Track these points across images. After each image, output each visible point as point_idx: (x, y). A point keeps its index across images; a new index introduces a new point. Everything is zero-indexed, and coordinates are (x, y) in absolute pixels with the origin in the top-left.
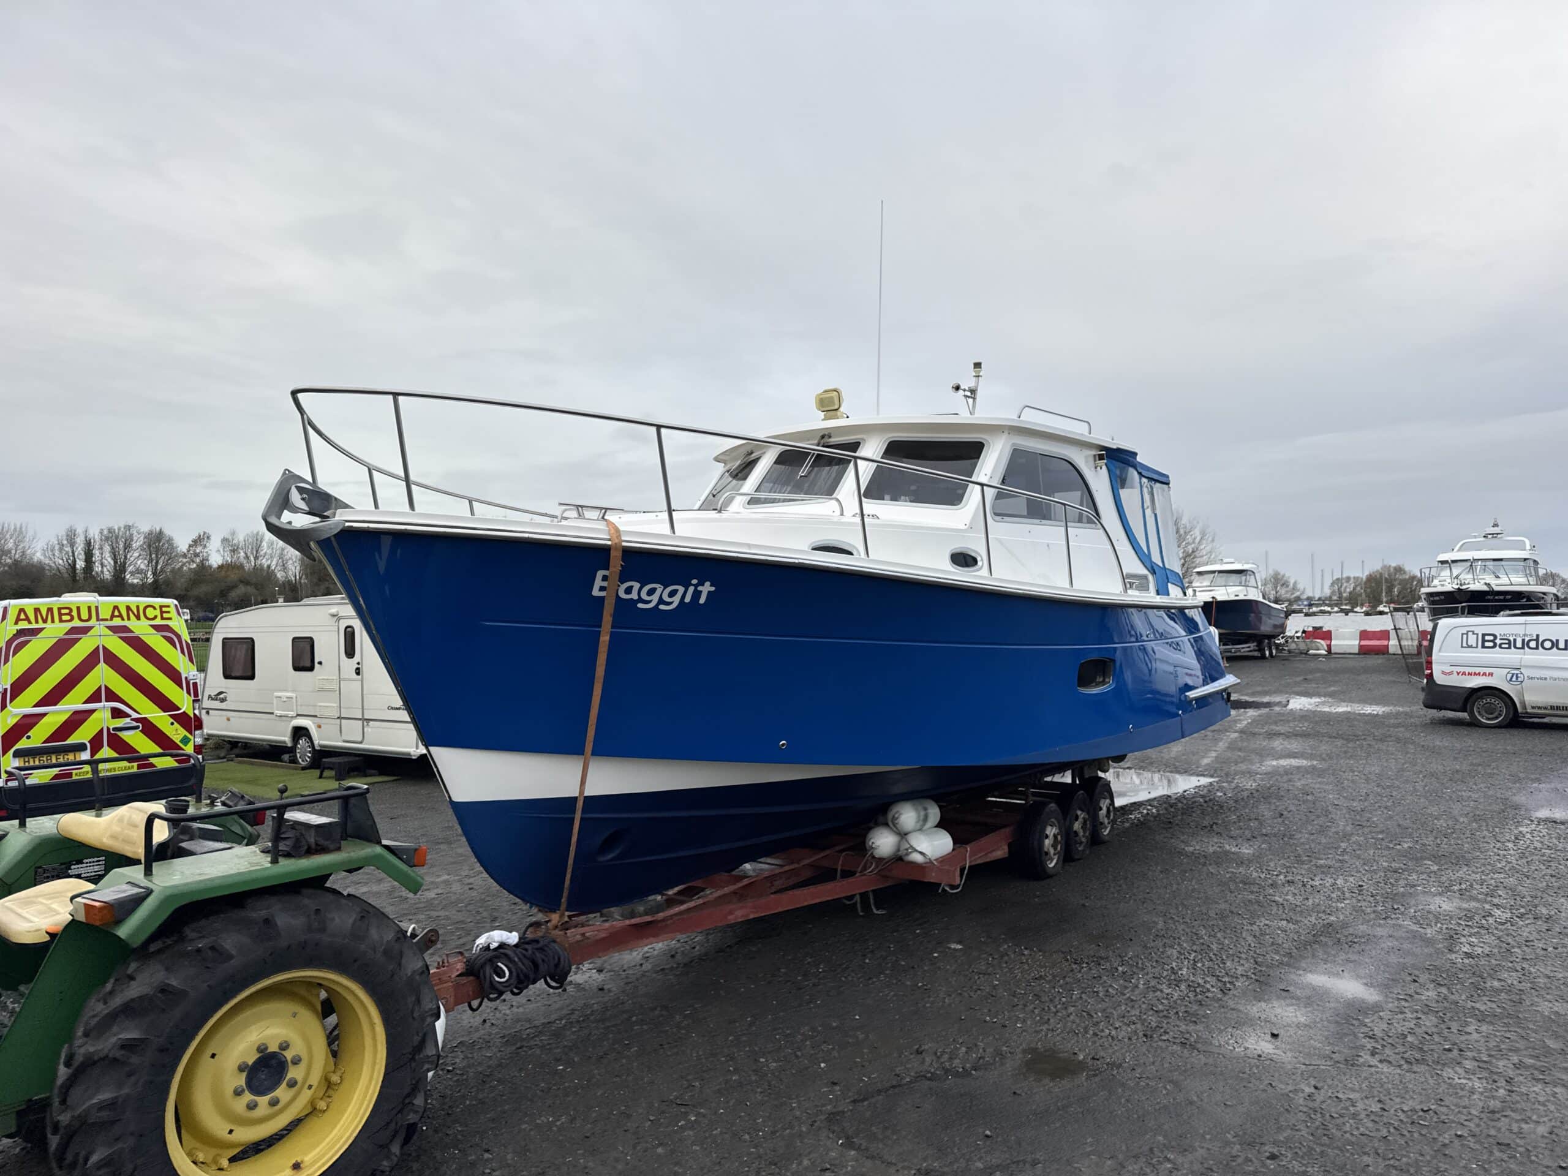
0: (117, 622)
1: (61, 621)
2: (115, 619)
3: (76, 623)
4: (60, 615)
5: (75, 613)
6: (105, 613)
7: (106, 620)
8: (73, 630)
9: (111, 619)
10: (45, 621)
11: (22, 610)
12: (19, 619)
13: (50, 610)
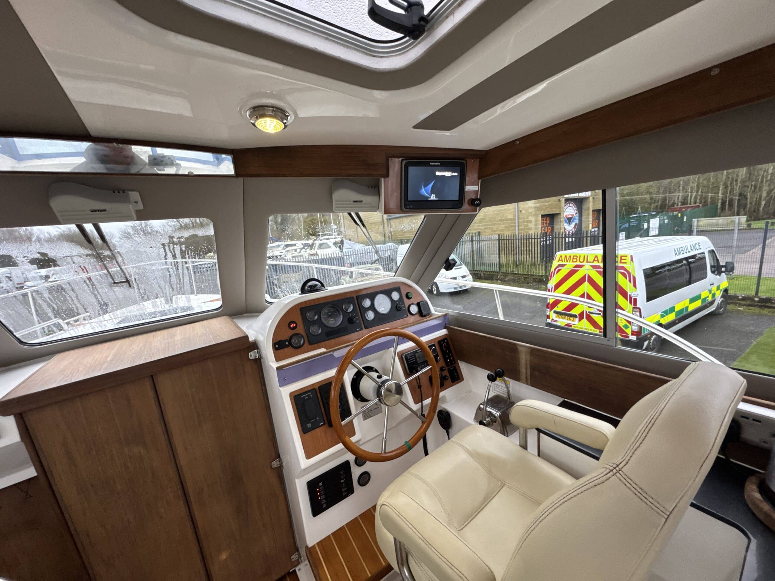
1: (573, 262)
3: (578, 263)
4: (573, 259)
5: (578, 259)
6: (591, 259)
7: (590, 262)
8: (577, 266)
9: (593, 262)
11: (561, 256)
12: (559, 260)
13: (570, 257)
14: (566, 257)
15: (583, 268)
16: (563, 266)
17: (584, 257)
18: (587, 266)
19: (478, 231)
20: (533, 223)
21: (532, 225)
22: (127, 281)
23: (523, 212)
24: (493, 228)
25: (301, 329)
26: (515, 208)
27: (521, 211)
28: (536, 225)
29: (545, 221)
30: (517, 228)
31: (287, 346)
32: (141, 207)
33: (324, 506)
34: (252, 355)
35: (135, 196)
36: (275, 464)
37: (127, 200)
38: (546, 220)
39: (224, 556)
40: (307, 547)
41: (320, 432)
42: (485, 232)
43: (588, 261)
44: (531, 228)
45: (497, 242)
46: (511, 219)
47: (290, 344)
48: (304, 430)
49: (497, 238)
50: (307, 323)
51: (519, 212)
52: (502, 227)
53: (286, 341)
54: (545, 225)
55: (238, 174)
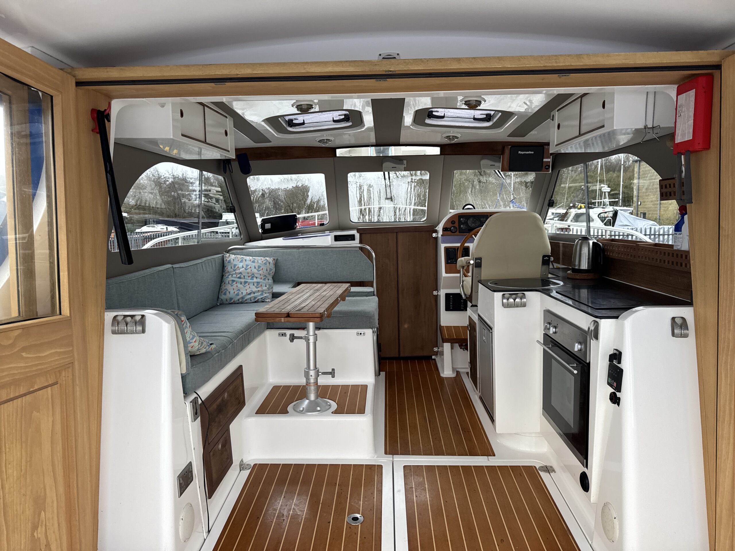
22: (391, 198)
25: (456, 225)
31: (449, 231)
32: (406, 166)
33: (451, 308)
34: (434, 235)
35: (405, 162)
36: (435, 293)
37: (403, 164)
40: (440, 325)
41: (452, 266)
47: (450, 230)
48: (447, 262)
50: (460, 223)
53: (449, 228)
55: (441, 154)
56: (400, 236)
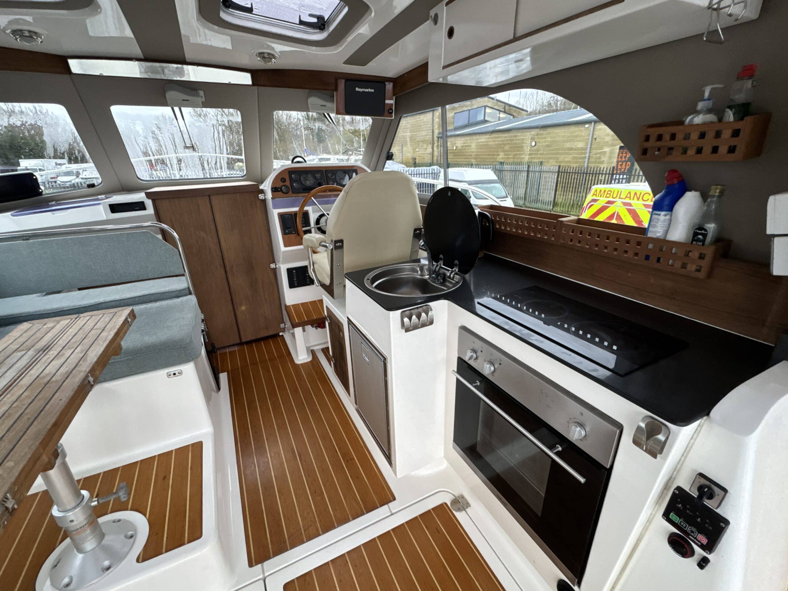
0: (627, 200)
1: (606, 197)
2: (627, 198)
3: (611, 199)
4: (607, 194)
5: (612, 194)
6: (623, 196)
7: (622, 199)
8: (609, 202)
9: (625, 199)
10: (601, 196)
11: (596, 191)
12: (594, 194)
13: (605, 191)
14: (601, 191)
15: (614, 204)
16: (595, 201)
17: (618, 192)
18: (619, 202)
19: (541, 160)
20: (608, 154)
21: (605, 159)
22: (193, 147)
23: (598, 140)
24: (557, 158)
25: (288, 183)
26: (589, 135)
27: (595, 139)
28: (610, 158)
29: (625, 155)
30: (587, 160)
31: (279, 191)
32: (204, 100)
33: (296, 285)
34: (261, 197)
35: (201, 93)
36: (273, 266)
37: (198, 95)
38: (626, 153)
39: (243, 308)
40: (285, 305)
41: (292, 236)
42: (548, 162)
43: (621, 197)
44: (603, 161)
45: (556, 174)
46: (582, 149)
47: (281, 190)
48: (284, 233)
49: (557, 170)
50: (292, 181)
51: (594, 140)
52: (568, 158)
53: (279, 188)
54: (623, 159)
55: (254, 84)
56: (216, 200)
